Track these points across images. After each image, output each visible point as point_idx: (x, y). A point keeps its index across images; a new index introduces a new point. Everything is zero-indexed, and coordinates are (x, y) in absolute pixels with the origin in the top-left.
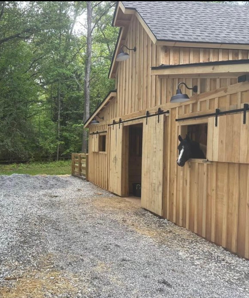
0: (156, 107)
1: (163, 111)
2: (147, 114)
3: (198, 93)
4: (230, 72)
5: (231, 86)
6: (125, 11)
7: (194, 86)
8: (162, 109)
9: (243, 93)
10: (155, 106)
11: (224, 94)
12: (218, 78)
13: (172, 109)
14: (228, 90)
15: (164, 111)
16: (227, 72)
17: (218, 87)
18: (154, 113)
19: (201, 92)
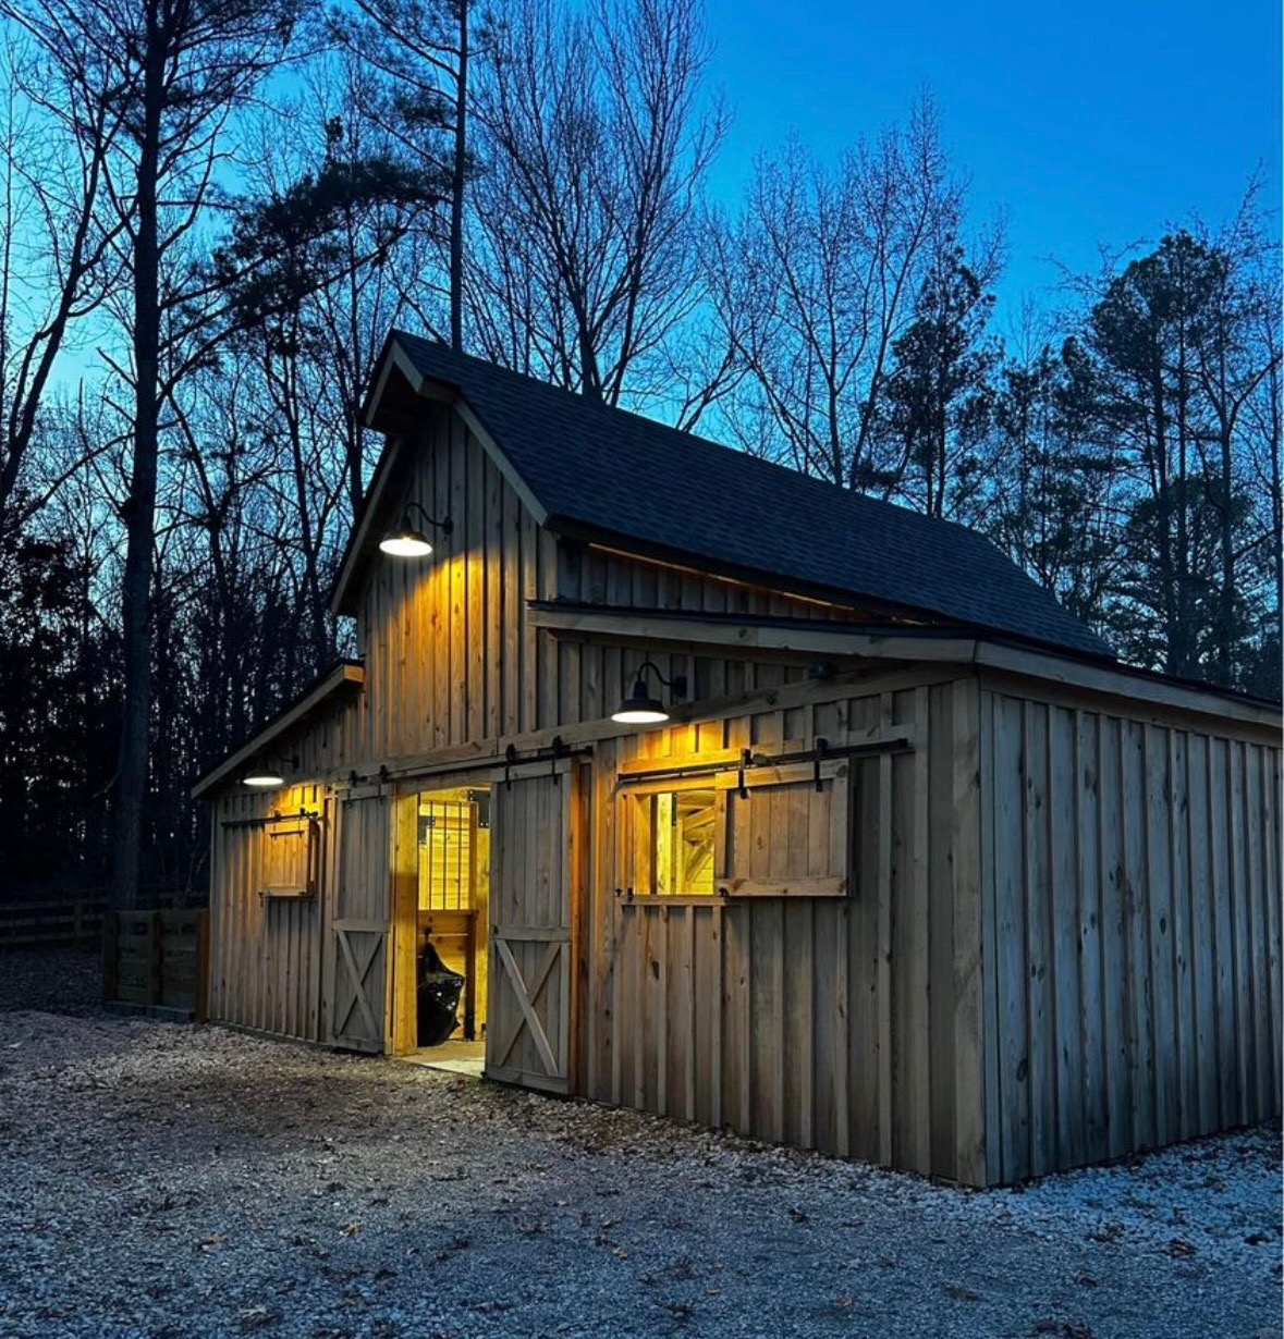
0: (540, 732)
1: (568, 746)
2: (507, 755)
3: (690, 698)
4: (791, 647)
5: (787, 686)
6: (423, 385)
7: (675, 676)
8: (566, 740)
9: (819, 709)
10: (538, 728)
11: (766, 708)
12: (749, 661)
13: (600, 741)
14: (778, 698)
15: (573, 748)
16: (783, 646)
17: (749, 687)
18: (533, 750)
19: (697, 698)
